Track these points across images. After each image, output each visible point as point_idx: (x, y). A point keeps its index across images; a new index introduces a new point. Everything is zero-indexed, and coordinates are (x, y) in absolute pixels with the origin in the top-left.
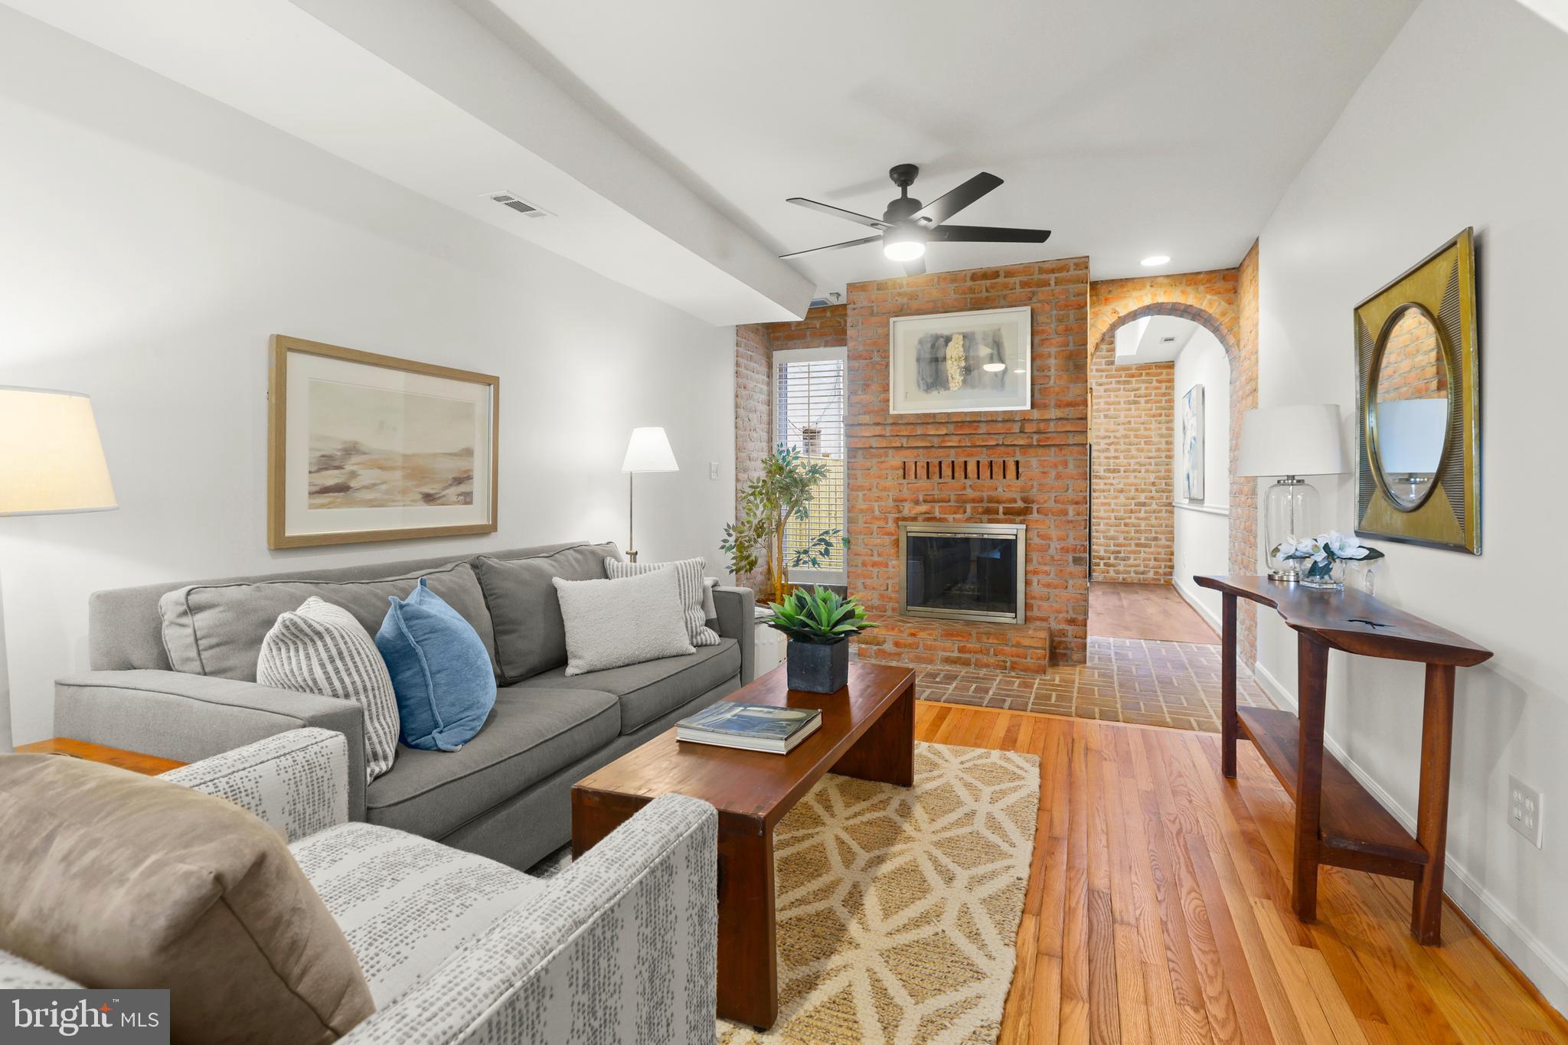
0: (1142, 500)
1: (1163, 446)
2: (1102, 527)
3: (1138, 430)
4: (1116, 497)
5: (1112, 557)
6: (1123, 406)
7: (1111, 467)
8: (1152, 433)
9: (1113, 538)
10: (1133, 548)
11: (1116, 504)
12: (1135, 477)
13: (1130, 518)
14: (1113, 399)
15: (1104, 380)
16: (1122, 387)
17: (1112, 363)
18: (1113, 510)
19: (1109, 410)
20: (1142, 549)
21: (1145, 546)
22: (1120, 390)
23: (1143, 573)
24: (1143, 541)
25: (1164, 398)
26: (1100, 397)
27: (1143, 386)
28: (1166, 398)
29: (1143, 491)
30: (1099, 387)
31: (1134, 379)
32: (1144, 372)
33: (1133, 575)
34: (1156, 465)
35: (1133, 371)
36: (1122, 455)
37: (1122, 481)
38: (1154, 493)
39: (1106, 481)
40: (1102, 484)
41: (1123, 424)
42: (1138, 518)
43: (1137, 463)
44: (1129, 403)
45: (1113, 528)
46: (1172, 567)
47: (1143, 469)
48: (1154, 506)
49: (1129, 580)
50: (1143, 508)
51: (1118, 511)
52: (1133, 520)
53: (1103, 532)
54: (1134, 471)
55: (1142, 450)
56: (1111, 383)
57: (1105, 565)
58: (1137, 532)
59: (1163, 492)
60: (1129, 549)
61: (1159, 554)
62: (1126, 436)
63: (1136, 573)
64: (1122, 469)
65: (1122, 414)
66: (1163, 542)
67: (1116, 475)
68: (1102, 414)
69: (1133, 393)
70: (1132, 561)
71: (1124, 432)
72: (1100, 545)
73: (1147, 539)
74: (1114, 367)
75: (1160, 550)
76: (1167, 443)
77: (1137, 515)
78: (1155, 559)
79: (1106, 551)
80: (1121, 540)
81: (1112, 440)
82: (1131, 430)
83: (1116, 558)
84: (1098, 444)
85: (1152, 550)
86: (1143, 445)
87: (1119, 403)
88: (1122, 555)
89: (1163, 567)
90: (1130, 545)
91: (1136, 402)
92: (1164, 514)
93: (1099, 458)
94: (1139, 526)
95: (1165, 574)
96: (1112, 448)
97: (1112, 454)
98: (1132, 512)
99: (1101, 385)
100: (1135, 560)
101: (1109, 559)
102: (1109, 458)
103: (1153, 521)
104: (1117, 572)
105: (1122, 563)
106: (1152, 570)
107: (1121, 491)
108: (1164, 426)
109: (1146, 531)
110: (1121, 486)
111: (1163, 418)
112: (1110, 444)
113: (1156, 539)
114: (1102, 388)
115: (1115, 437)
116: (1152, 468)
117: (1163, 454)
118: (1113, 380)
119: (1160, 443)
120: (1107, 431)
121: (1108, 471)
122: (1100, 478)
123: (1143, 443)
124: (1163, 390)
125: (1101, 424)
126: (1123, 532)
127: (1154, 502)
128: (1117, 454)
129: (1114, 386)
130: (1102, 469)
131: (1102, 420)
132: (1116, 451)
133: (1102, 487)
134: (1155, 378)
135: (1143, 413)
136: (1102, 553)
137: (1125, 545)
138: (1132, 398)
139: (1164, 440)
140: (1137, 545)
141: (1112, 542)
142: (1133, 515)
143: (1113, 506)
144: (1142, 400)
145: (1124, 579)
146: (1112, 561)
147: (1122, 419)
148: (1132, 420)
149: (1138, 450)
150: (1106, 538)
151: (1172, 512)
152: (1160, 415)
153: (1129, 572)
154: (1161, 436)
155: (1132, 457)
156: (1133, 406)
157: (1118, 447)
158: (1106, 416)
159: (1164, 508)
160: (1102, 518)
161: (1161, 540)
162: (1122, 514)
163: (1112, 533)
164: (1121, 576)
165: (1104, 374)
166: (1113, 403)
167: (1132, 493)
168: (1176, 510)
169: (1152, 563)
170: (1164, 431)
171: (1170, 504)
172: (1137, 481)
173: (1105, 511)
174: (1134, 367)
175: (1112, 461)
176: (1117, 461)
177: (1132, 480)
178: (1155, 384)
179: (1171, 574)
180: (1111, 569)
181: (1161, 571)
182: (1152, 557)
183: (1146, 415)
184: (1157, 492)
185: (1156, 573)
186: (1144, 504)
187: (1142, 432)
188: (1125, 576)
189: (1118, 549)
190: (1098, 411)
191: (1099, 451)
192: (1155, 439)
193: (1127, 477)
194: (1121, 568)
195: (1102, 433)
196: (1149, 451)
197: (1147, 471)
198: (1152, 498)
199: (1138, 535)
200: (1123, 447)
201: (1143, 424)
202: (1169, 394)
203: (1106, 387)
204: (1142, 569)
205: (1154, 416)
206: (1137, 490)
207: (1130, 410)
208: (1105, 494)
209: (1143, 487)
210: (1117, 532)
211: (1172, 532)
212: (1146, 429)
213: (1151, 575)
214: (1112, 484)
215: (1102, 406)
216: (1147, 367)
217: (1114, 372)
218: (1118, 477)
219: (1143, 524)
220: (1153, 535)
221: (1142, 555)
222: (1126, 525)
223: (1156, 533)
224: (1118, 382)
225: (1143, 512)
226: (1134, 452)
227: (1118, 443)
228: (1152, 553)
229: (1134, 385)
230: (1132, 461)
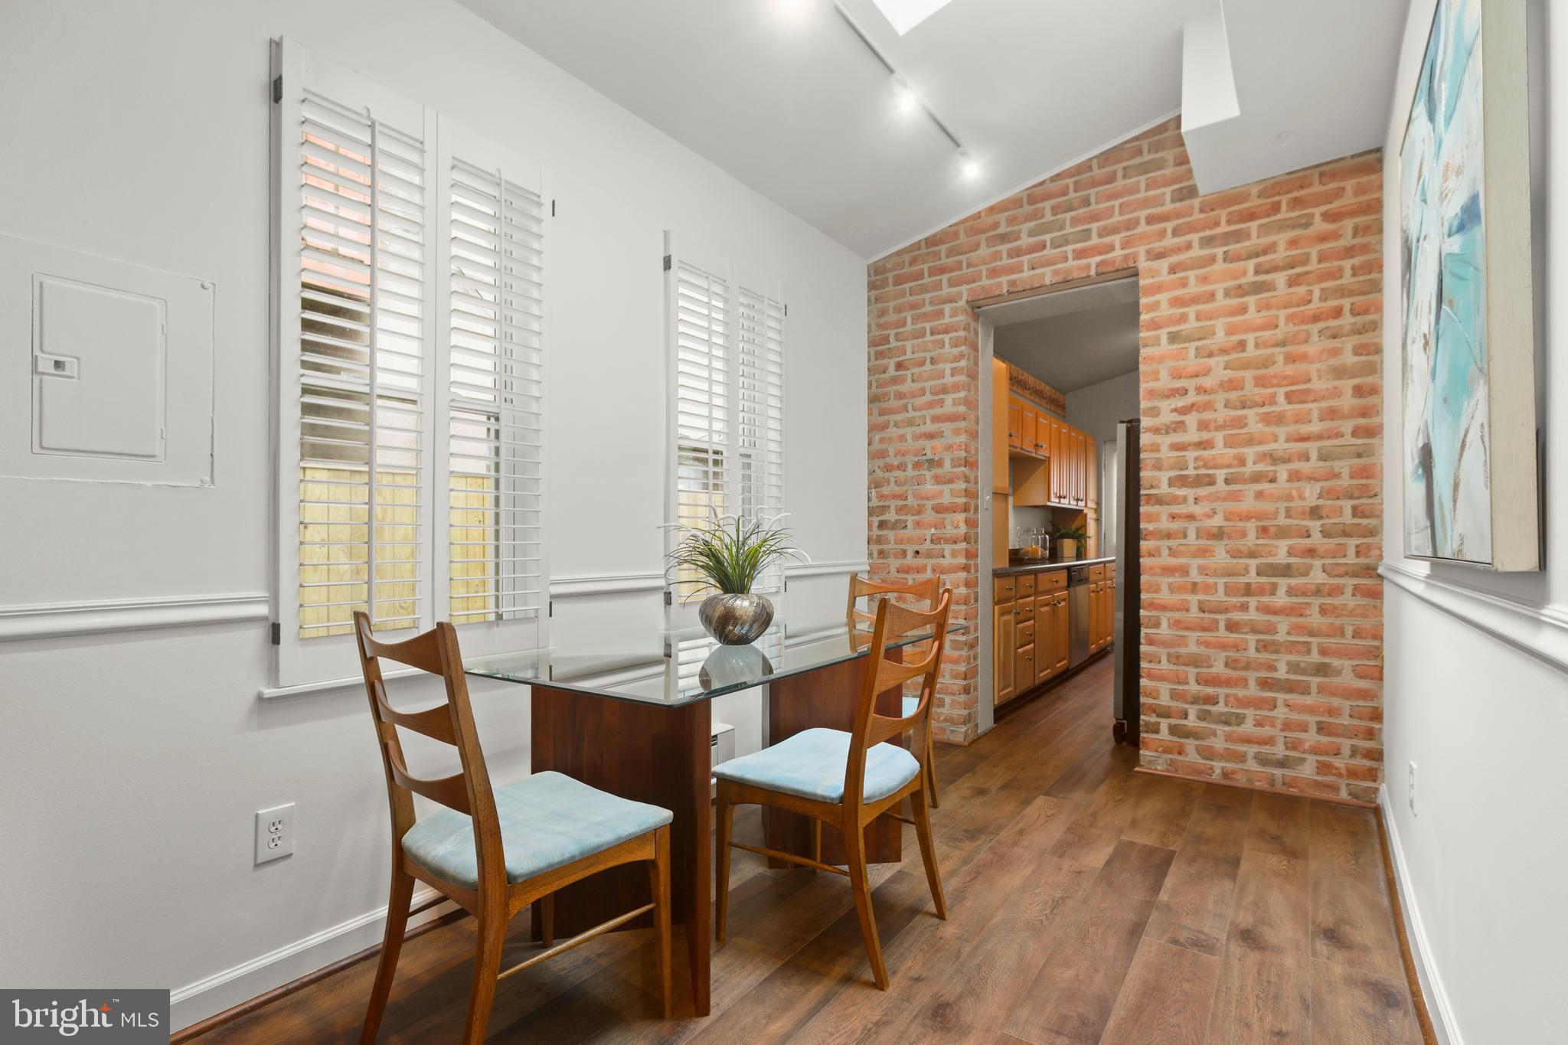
0: (1281, 557)
1: (1347, 401)
2: (1164, 631)
3: (1266, 363)
4: (1204, 552)
5: (1192, 711)
6: (1221, 301)
7: (1191, 472)
8: (1313, 368)
9: (1195, 661)
10: (1253, 691)
11: (1203, 571)
12: (1259, 495)
13: (1244, 608)
14: (1193, 288)
15: (1169, 241)
16: (1219, 251)
17: (1192, 192)
18: (1194, 588)
19: (1183, 318)
20: (1281, 697)
21: (1290, 687)
22: (1213, 259)
23: (1282, 764)
24: (1282, 673)
25: (1347, 264)
26: (1159, 288)
27: (1282, 238)
28: (1357, 261)
29: (1282, 533)
30: (1155, 264)
31: (1253, 226)
32: (1284, 200)
33: (1252, 765)
34: (1323, 458)
35: (1253, 203)
36: (1219, 438)
37: (1221, 507)
38: (1317, 539)
39: (1176, 509)
40: (1164, 517)
41: (1224, 351)
42: (1267, 610)
43: (1264, 457)
44: (1241, 291)
45: (1193, 636)
46: (1377, 755)
47: (1282, 472)
48: (1318, 577)
49: (1241, 781)
50: (1283, 583)
51: (1210, 589)
52: (1253, 615)
53: (1166, 644)
54: (1256, 478)
55: (1279, 419)
56: (1189, 246)
57: (1173, 730)
58: (1263, 647)
59: (1345, 534)
60: (1241, 693)
61: (1332, 712)
62: (1232, 385)
63: (1262, 760)
64: (1220, 474)
65: (1220, 325)
66: (1347, 679)
67: (1203, 492)
68: (1163, 334)
69: (1250, 265)
70: (1248, 728)
71: (1229, 374)
72: (1162, 678)
73: (1293, 667)
74: (1196, 203)
75: (1336, 702)
76: (1359, 391)
77: (1265, 599)
78: (1322, 728)
79: (1174, 695)
80: (1219, 668)
81: (1192, 398)
82: (1245, 366)
83: (1203, 716)
84: (1154, 412)
85: (1309, 700)
86: (1282, 405)
87: (1212, 296)
88: (1221, 708)
89: (1346, 751)
90: (1243, 683)
91: (1258, 288)
92: (1348, 600)
93: (1155, 448)
94: (1271, 629)
95: (1352, 773)
96: (1192, 420)
97: (1192, 435)
98: (1248, 591)
99: (1160, 256)
100: (1259, 724)
101: (1186, 716)
102: (1181, 447)
103: (1315, 619)
104: (1208, 754)
105: (1221, 729)
106: (1311, 761)
107: (1219, 535)
108: (1349, 344)
109: (1291, 647)
110: (1218, 521)
111: (1347, 320)
112: (1184, 411)
113: (1322, 670)
114: (1163, 265)
115: (1200, 390)
116: (1313, 464)
117: (1347, 426)
118: (1194, 237)
119: (1336, 393)
120: (1177, 375)
121: (1182, 481)
122: (1159, 501)
123: (1281, 398)
124: (1347, 240)
125: (1161, 359)
126: (1223, 647)
127: (1317, 563)
128: (1205, 436)
129: (1196, 252)
130: (1164, 476)
131: (1165, 346)
132: (1203, 426)
133: (1165, 524)
134: (1317, 211)
135: (1282, 314)
136: (1164, 700)
137: (1228, 683)
138: (1251, 277)
139: (1347, 385)
140: (1264, 684)
141: (1192, 671)
142: (1253, 602)
143: (1195, 576)
144: (1280, 278)
145: (1225, 775)
146: (1192, 722)
147: (1220, 338)
148: (1250, 338)
149: (1267, 419)
150: (1175, 659)
151: (1377, 595)
152: (1338, 313)
153: (1241, 758)
154: (1340, 373)
155: (1250, 441)
156: (1251, 301)
157: (1207, 415)
158: (1173, 338)
159: (1349, 583)
160: (1163, 608)
161: (1338, 672)
162: (1220, 596)
163: (1192, 648)
164: (1218, 766)
165: (1170, 226)
166: (1195, 300)
167: (1251, 540)
168: (1388, 590)
169: (1311, 738)
170: (1349, 359)
171: (1370, 571)
172: (1266, 506)
173: (1172, 589)
174: (1255, 191)
175: (1191, 455)
176: (1206, 453)
177: (1249, 503)
178: (1319, 226)
179: (1373, 775)
180: (1190, 745)
181: (1339, 763)
182: (1312, 720)
183: (1290, 318)
184: (1326, 534)
185: (1324, 768)
186: (1286, 571)
187: (1280, 368)
188: (1230, 766)
189: (1210, 690)
190: (1155, 325)
191: (1156, 430)
192: (1319, 385)
193: (1234, 497)
194: (1219, 744)
195: (1165, 382)
196: (1300, 419)
197: (1295, 477)
198: (1311, 552)
199: (1265, 656)
200: (1221, 414)
201: (1283, 343)
202: (1365, 248)
203: (1175, 259)
204: (1279, 751)
205: (1316, 318)
206: (1264, 531)
207: (1243, 310)
208: (1173, 543)
209: (1282, 520)
210: (1207, 645)
211: (1377, 653)
212: (1291, 359)
213: (1307, 770)
214: (1191, 517)
215: (1165, 311)
216: (1297, 180)
217: (1197, 216)
218: (1210, 498)
219: (1283, 625)
220: (1315, 657)
221: (1281, 713)
222: (1231, 627)
223: (1323, 652)
224: (1208, 242)
225: (1282, 592)
226: (1255, 427)
227: (1209, 406)
228: (1311, 710)
229: (1255, 241)
230: (1250, 453)
